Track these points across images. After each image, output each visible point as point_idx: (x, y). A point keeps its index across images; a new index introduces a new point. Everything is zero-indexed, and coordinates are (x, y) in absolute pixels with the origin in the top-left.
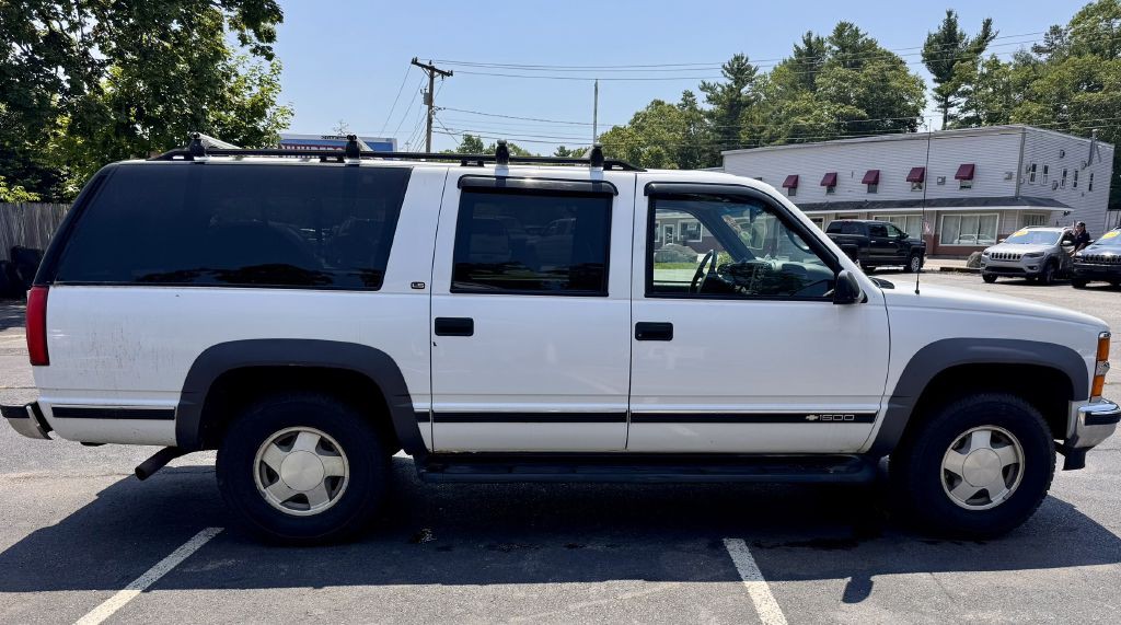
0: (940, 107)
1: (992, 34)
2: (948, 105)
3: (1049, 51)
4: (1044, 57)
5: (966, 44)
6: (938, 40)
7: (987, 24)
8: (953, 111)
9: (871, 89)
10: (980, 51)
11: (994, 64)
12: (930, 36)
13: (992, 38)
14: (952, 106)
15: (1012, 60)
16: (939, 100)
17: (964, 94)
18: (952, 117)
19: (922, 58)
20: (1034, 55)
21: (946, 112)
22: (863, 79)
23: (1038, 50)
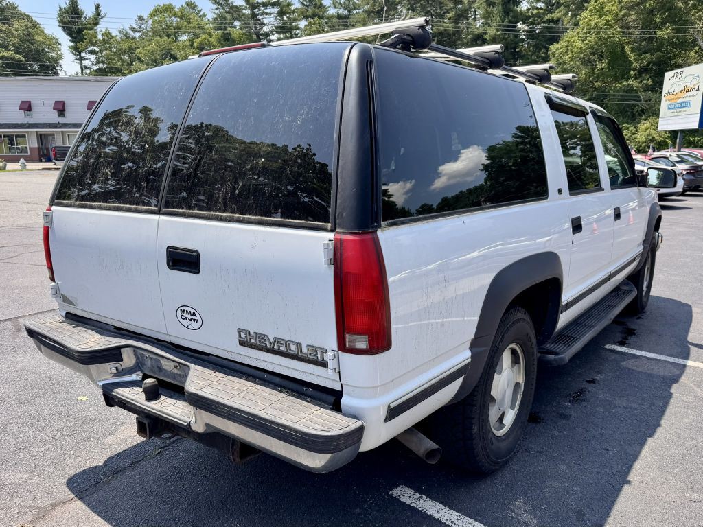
0: (76, 59)
1: (102, 14)
2: (81, 59)
3: (139, 31)
4: (137, 35)
5: (86, 18)
6: (67, 12)
7: (98, 7)
8: (86, 63)
9: (23, 41)
10: (96, 24)
11: (107, 35)
12: (60, 8)
13: (102, 18)
14: (85, 59)
15: (118, 34)
16: (75, 54)
17: (92, 52)
18: (86, 68)
19: (58, 23)
20: (131, 32)
21: (81, 63)
22: (15, 33)
23: (133, 29)
